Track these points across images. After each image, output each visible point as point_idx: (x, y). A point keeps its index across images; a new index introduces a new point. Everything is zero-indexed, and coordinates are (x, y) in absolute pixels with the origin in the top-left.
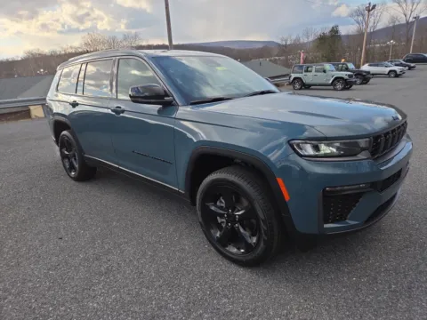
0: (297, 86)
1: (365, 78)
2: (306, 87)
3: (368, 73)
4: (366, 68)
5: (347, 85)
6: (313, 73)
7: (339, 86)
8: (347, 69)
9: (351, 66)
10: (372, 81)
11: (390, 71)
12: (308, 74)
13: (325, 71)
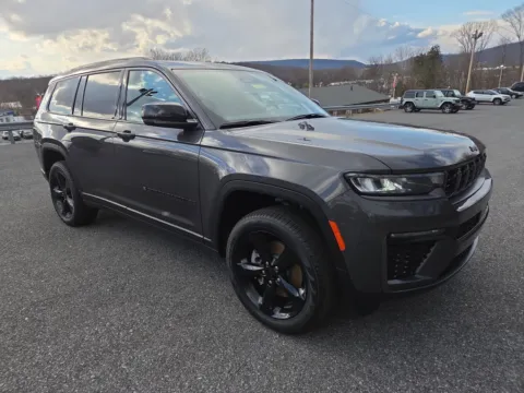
0: (409, 109)
1: (470, 104)
2: (416, 109)
3: (474, 99)
4: (471, 95)
5: (454, 109)
6: (424, 98)
7: (447, 110)
8: (453, 96)
9: (457, 93)
10: (476, 107)
11: (495, 99)
12: (419, 99)
13: (434, 97)
